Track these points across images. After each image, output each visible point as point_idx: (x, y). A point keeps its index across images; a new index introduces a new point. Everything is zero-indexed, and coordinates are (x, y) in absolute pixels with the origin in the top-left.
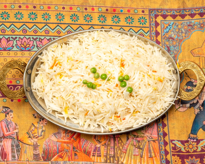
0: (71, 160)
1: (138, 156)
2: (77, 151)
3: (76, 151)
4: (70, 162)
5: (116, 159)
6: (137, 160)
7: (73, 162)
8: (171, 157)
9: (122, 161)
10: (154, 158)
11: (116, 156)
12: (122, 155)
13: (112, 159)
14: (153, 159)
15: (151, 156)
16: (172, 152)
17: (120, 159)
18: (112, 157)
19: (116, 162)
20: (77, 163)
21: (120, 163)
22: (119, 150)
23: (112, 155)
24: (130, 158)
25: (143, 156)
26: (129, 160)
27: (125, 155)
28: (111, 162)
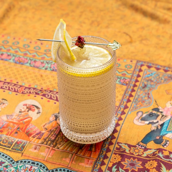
0: (9, 135)
1: (77, 147)
2: (20, 131)
3: (18, 131)
4: (7, 136)
5: (54, 144)
6: (74, 149)
8: (112, 155)
9: (59, 147)
10: (92, 152)
11: (55, 142)
12: (61, 143)
13: (49, 142)
14: (91, 153)
15: (90, 149)
16: (115, 151)
17: (58, 145)
18: (51, 141)
19: (52, 146)
20: (13, 139)
21: (56, 147)
22: (60, 139)
23: (52, 140)
24: (68, 146)
25: (83, 149)
26: (67, 147)
27: (65, 143)
28: (48, 144)
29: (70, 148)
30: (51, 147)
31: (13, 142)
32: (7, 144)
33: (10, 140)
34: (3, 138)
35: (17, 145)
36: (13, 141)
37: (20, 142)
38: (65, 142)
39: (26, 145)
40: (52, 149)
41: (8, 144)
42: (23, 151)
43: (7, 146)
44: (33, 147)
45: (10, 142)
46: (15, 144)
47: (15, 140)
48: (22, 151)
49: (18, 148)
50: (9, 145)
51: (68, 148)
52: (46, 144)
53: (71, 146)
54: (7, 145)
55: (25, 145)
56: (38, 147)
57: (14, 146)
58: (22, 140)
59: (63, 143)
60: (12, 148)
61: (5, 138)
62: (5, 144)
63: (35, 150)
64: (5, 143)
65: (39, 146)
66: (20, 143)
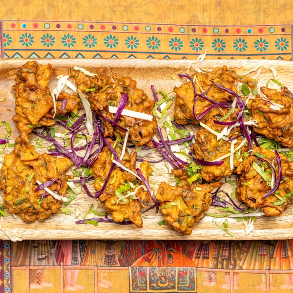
0: (162, 264)
1: (266, 257)
2: (172, 250)
3: (170, 251)
4: (161, 268)
5: (232, 262)
6: (264, 262)
7: (165, 267)
9: (241, 265)
10: (291, 259)
11: (232, 258)
12: (241, 256)
13: (225, 262)
14: (289, 260)
15: (286, 255)
17: (238, 262)
18: (226, 259)
19: (231, 267)
20: (171, 269)
21: (237, 268)
22: (237, 249)
23: (226, 257)
24: (253, 260)
25: (274, 256)
26: (252, 263)
27: (247, 255)
28: (224, 268)
29: (257, 263)
30: (231, 271)
31: (173, 276)
32: (167, 284)
33: (169, 274)
34: (159, 275)
35: (181, 279)
36: (173, 273)
37: (183, 272)
38: (245, 254)
39: (195, 276)
40: (234, 273)
41: (169, 282)
42: (196, 289)
43: (169, 287)
44: (205, 276)
45: (169, 277)
46: (179, 278)
47: (175, 272)
48: (194, 290)
49: (185, 286)
50: (172, 285)
51: (255, 265)
52: (222, 268)
53: (257, 258)
54: (169, 285)
55: (192, 276)
56: (213, 275)
57: (178, 284)
58: (185, 268)
59: (244, 256)
60: (178, 287)
61: (161, 274)
62: (166, 285)
63: (211, 281)
64: (165, 283)
65: (214, 272)
66: (184, 275)
